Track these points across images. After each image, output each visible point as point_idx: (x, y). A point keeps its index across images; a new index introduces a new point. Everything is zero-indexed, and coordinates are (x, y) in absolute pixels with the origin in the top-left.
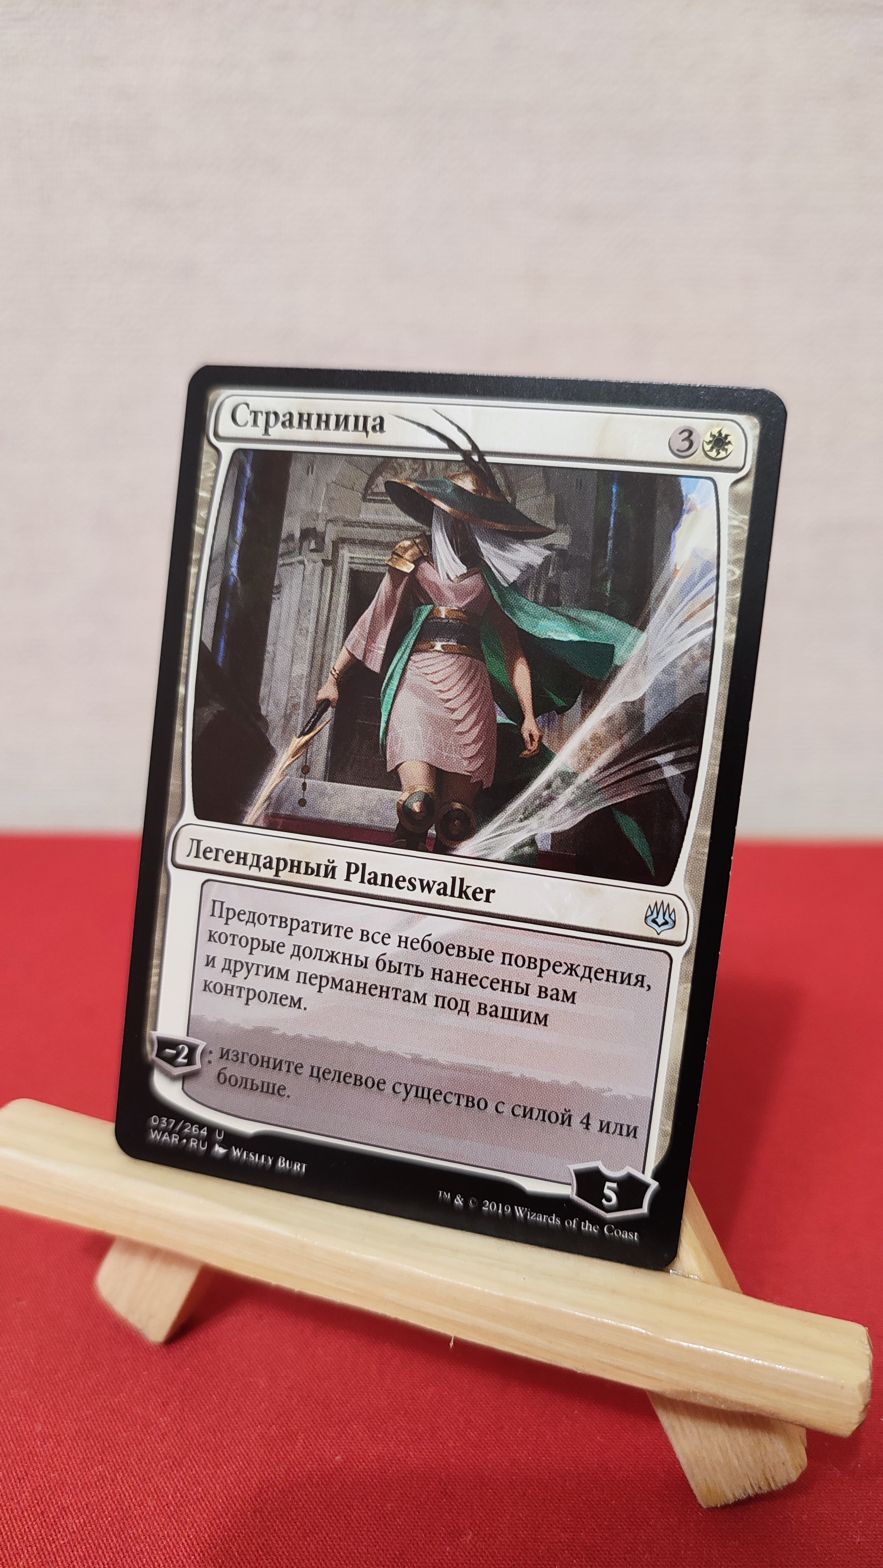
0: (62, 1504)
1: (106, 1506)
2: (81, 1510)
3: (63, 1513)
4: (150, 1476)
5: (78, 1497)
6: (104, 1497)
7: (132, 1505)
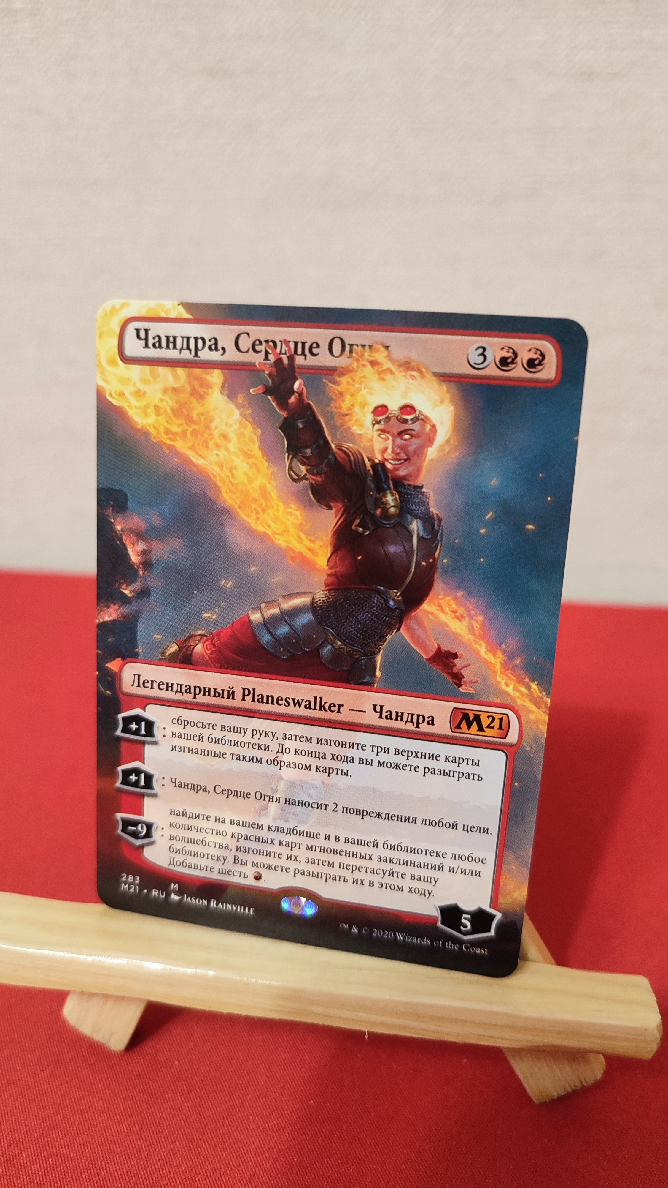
0: (110, 1170)
1: (141, 1175)
2: (123, 1176)
3: (110, 1177)
4: (174, 1152)
5: (121, 1164)
6: (140, 1167)
7: (159, 1176)
